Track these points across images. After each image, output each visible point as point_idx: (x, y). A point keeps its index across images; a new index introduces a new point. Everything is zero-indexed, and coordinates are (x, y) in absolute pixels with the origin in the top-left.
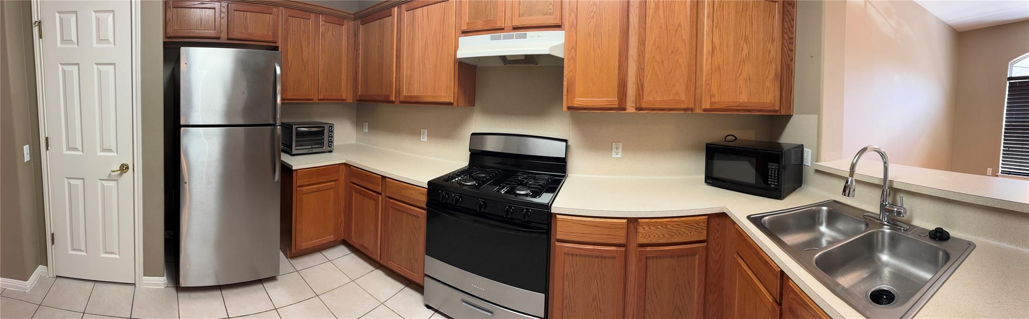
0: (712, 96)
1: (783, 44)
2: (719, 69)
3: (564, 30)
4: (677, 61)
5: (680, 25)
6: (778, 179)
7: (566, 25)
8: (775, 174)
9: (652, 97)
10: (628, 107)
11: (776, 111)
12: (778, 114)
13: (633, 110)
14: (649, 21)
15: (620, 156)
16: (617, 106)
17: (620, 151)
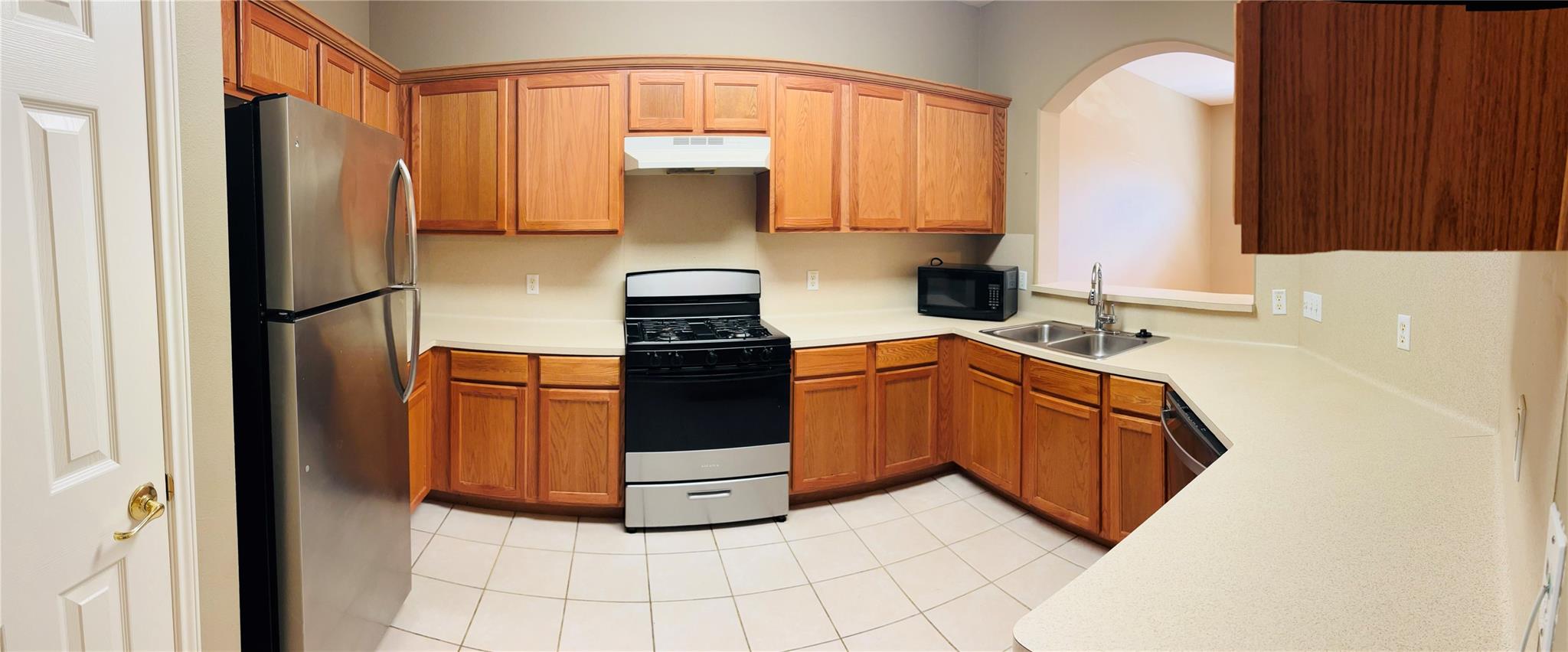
0: (926, 214)
1: (994, 157)
2: (932, 185)
3: (769, 136)
4: (892, 178)
5: (893, 139)
6: (999, 301)
7: (772, 132)
8: (996, 295)
9: (866, 215)
10: (842, 226)
11: (988, 230)
12: (991, 233)
13: (848, 230)
14: (861, 133)
15: (816, 287)
16: (832, 226)
17: (816, 281)
